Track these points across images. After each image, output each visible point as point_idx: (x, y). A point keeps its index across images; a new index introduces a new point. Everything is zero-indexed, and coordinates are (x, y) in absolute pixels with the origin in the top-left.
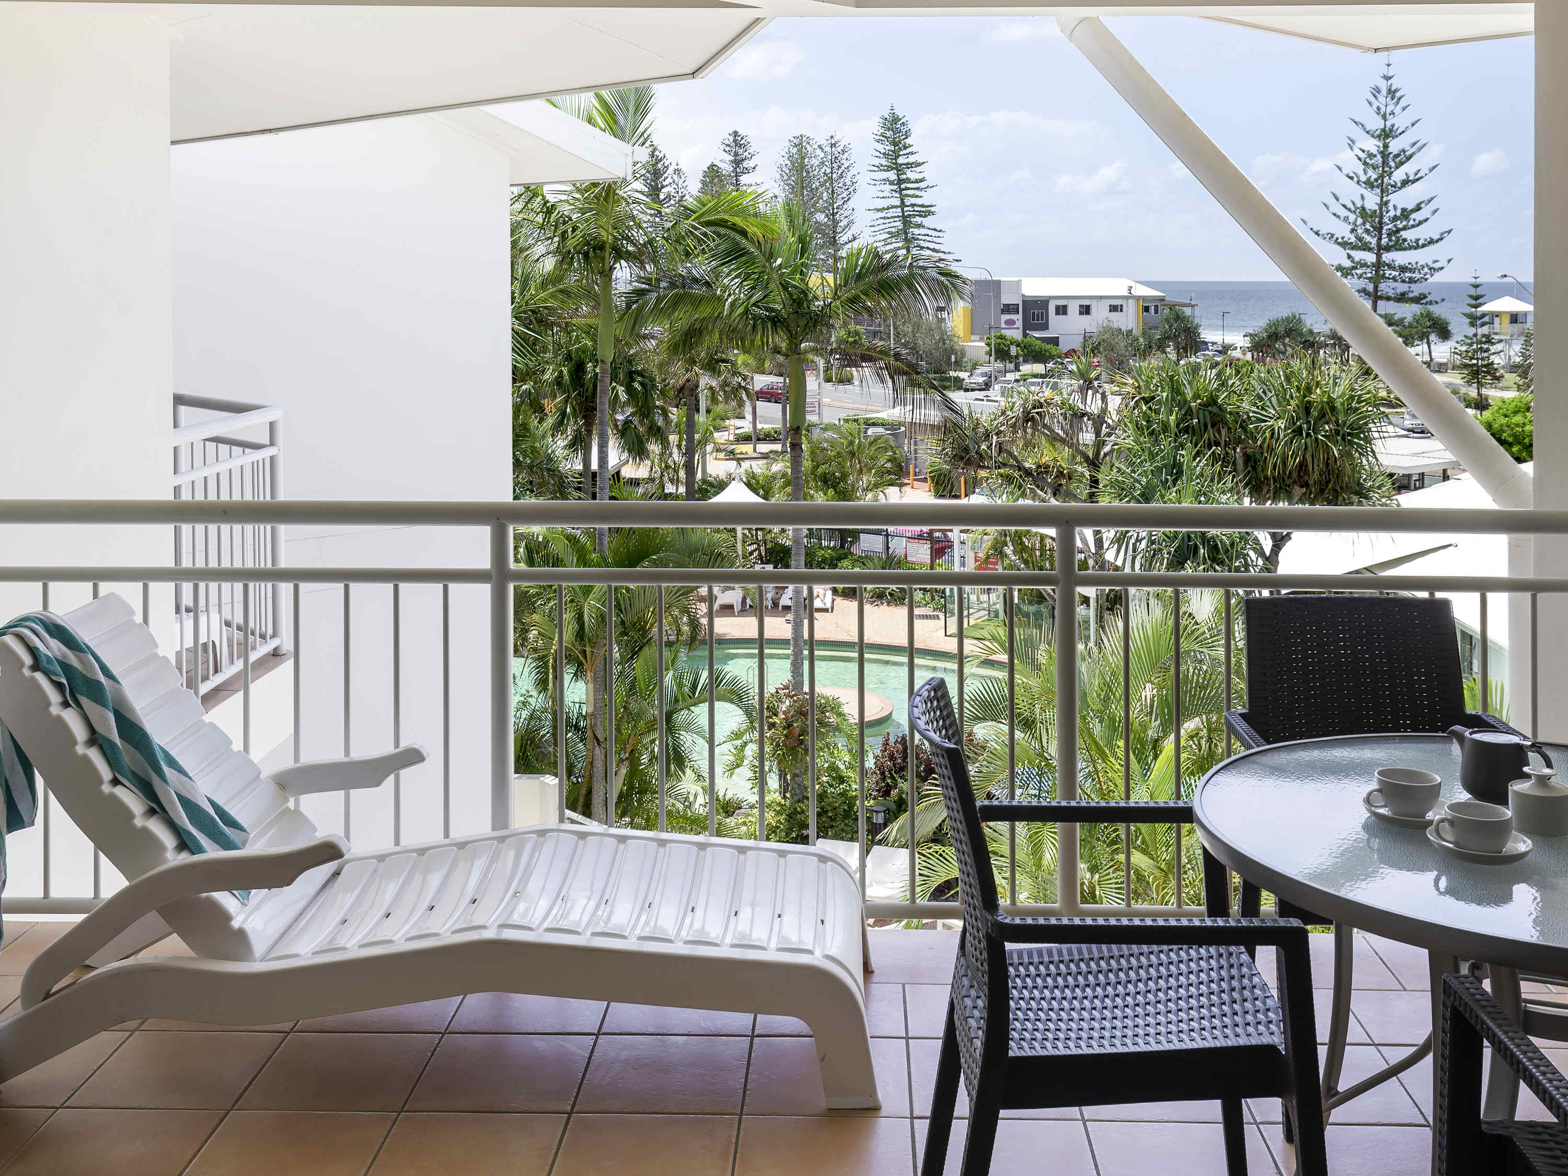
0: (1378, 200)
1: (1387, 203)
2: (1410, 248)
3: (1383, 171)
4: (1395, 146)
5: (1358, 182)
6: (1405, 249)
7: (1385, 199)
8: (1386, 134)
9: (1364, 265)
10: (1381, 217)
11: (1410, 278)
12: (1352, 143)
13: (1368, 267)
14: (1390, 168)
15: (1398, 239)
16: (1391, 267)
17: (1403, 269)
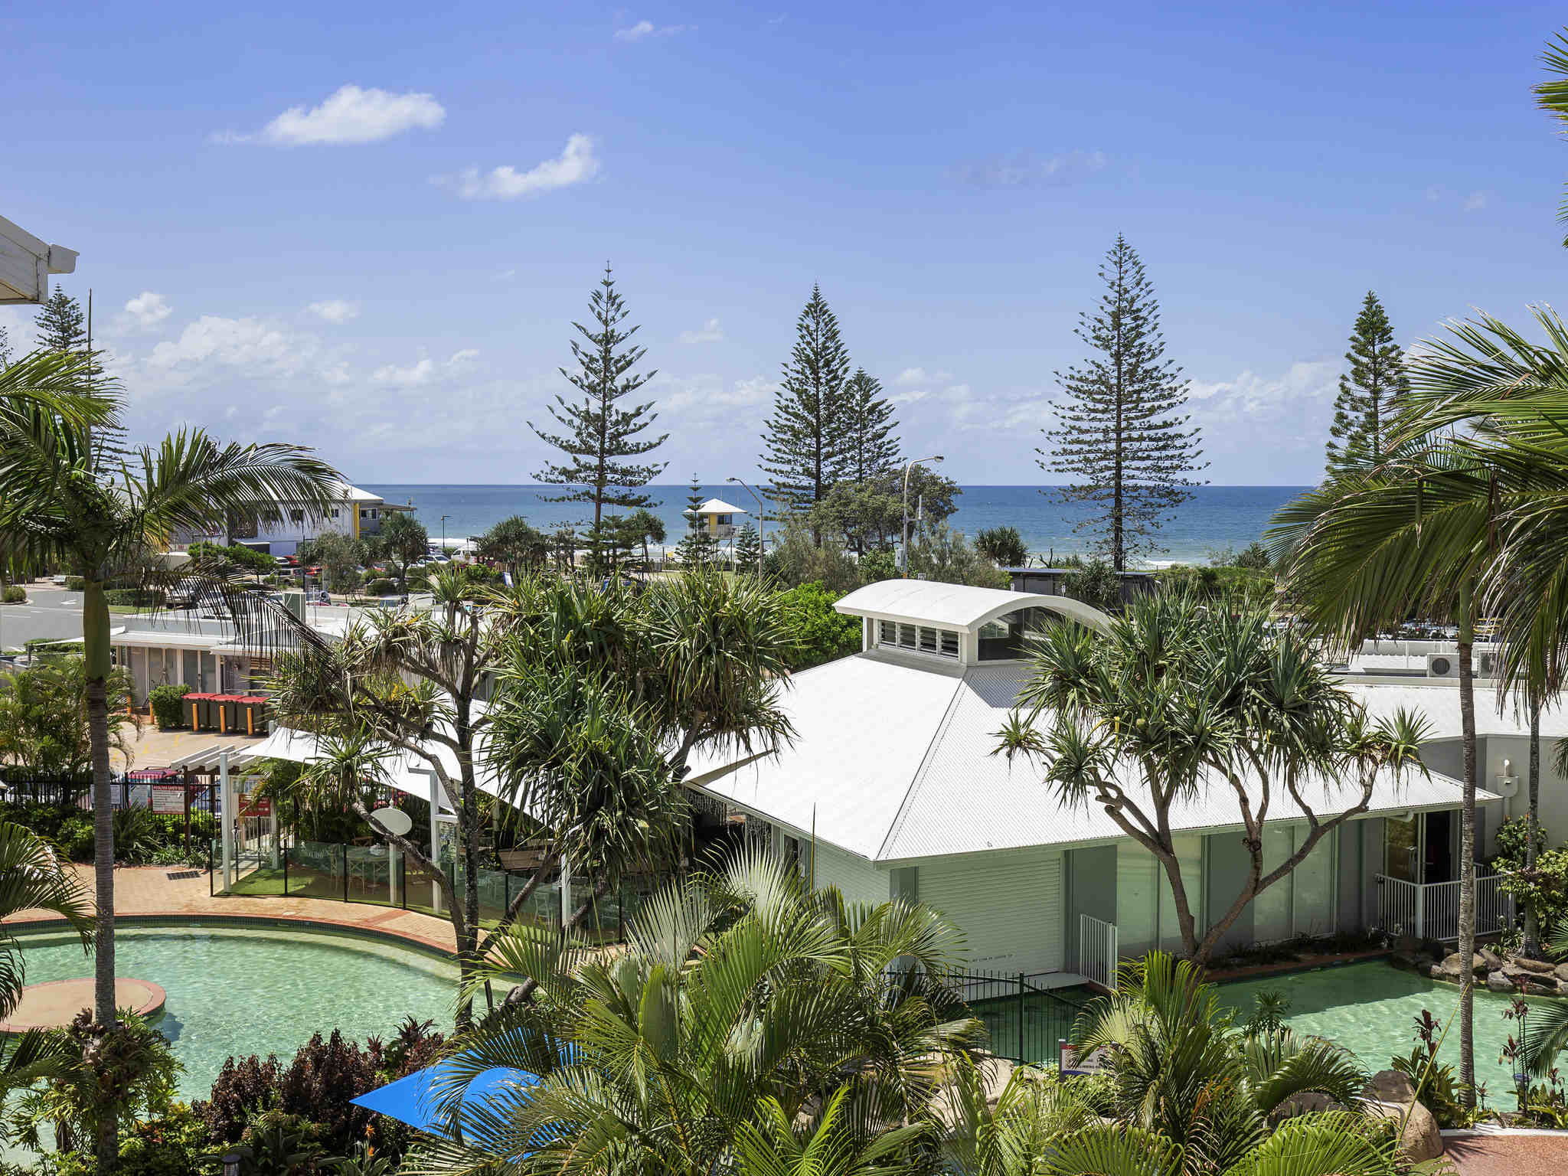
0: (601, 404)
1: (610, 407)
2: (631, 452)
3: (605, 376)
4: (616, 352)
5: (582, 387)
6: (626, 453)
7: (607, 403)
8: (608, 339)
9: (588, 468)
10: (604, 421)
11: (631, 481)
12: (575, 348)
13: (592, 470)
14: (612, 373)
15: (618, 443)
16: (614, 471)
17: (625, 472)
